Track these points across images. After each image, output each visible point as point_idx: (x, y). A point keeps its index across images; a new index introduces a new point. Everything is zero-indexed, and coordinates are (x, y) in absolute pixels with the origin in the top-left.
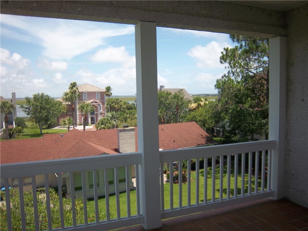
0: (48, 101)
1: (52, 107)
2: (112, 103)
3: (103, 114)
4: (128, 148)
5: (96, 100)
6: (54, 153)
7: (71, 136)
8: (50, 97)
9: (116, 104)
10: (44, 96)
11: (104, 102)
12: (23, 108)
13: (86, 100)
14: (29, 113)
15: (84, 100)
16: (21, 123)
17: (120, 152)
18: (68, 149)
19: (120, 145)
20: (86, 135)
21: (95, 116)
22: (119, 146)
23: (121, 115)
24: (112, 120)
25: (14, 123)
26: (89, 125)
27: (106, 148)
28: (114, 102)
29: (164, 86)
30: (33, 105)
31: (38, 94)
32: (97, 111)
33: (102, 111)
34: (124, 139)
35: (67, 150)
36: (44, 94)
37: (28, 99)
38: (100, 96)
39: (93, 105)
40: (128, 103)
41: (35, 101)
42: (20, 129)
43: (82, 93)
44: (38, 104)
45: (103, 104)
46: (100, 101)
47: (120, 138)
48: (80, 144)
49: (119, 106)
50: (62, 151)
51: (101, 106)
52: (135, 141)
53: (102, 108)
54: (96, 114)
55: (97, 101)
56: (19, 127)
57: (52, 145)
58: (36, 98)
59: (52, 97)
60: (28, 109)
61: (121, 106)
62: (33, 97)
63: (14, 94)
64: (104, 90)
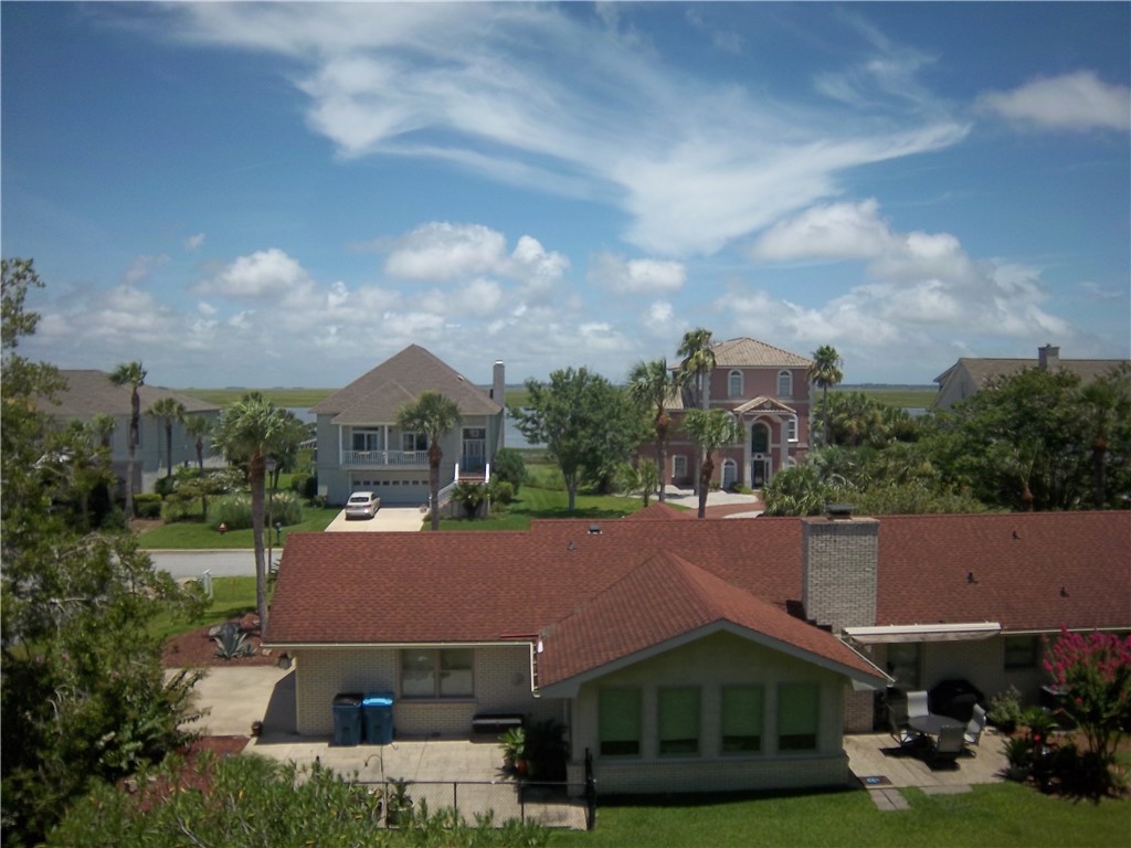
0: (600, 398)
1: (610, 417)
2: (838, 411)
3: (799, 451)
4: (845, 606)
5: (776, 397)
6: (553, 592)
7: (629, 534)
8: (606, 381)
9: (850, 417)
10: (588, 379)
11: (807, 406)
12: (518, 418)
13: (739, 396)
14: (536, 435)
15: (733, 397)
16: (510, 468)
17: (809, 618)
18: (608, 585)
19: (810, 589)
20: (685, 534)
21: (769, 460)
22: (804, 591)
23: (863, 458)
24: (827, 477)
25: (488, 466)
26: (743, 490)
27: (754, 594)
28: (846, 409)
29: (1057, 349)
30: (549, 408)
31: (570, 369)
32: (777, 439)
33: (796, 440)
34: (829, 566)
35: (604, 588)
36: (588, 371)
37: (536, 389)
38: (791, 381)
39: (765, 418)
40: (906, 416)
41: (555, 393)
42: (507, 488)
43: (725, 371)
44: (566, 405)
45: (803, 412)
46: (791, 401)
47: (813, 560)
48: (654, 569)
49: (864, 424)
50: (585, 588)
51: (793, 423)
52: (875, 577)
53: (796, 430)
54: (773, 449)
55: (780, 403)
56: (504, 484)
57: (554, 562)
58: (560, 382)
59: (613, 383)
60: (534, 422)
61: (871, 423)
62: (549, 381)
63: (499, 370)
64: (808, 360)
